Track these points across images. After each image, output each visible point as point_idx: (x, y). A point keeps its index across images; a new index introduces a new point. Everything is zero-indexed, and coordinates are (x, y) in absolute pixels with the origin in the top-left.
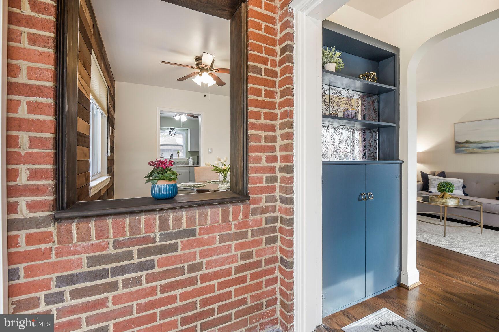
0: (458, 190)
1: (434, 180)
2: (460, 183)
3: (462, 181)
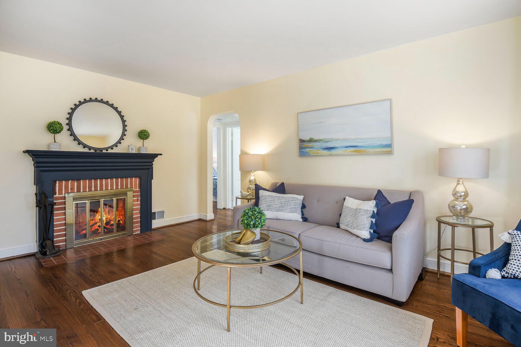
0: (294, 212)
1: (264, 198)
2: (298, 202)
3: (301, 197)
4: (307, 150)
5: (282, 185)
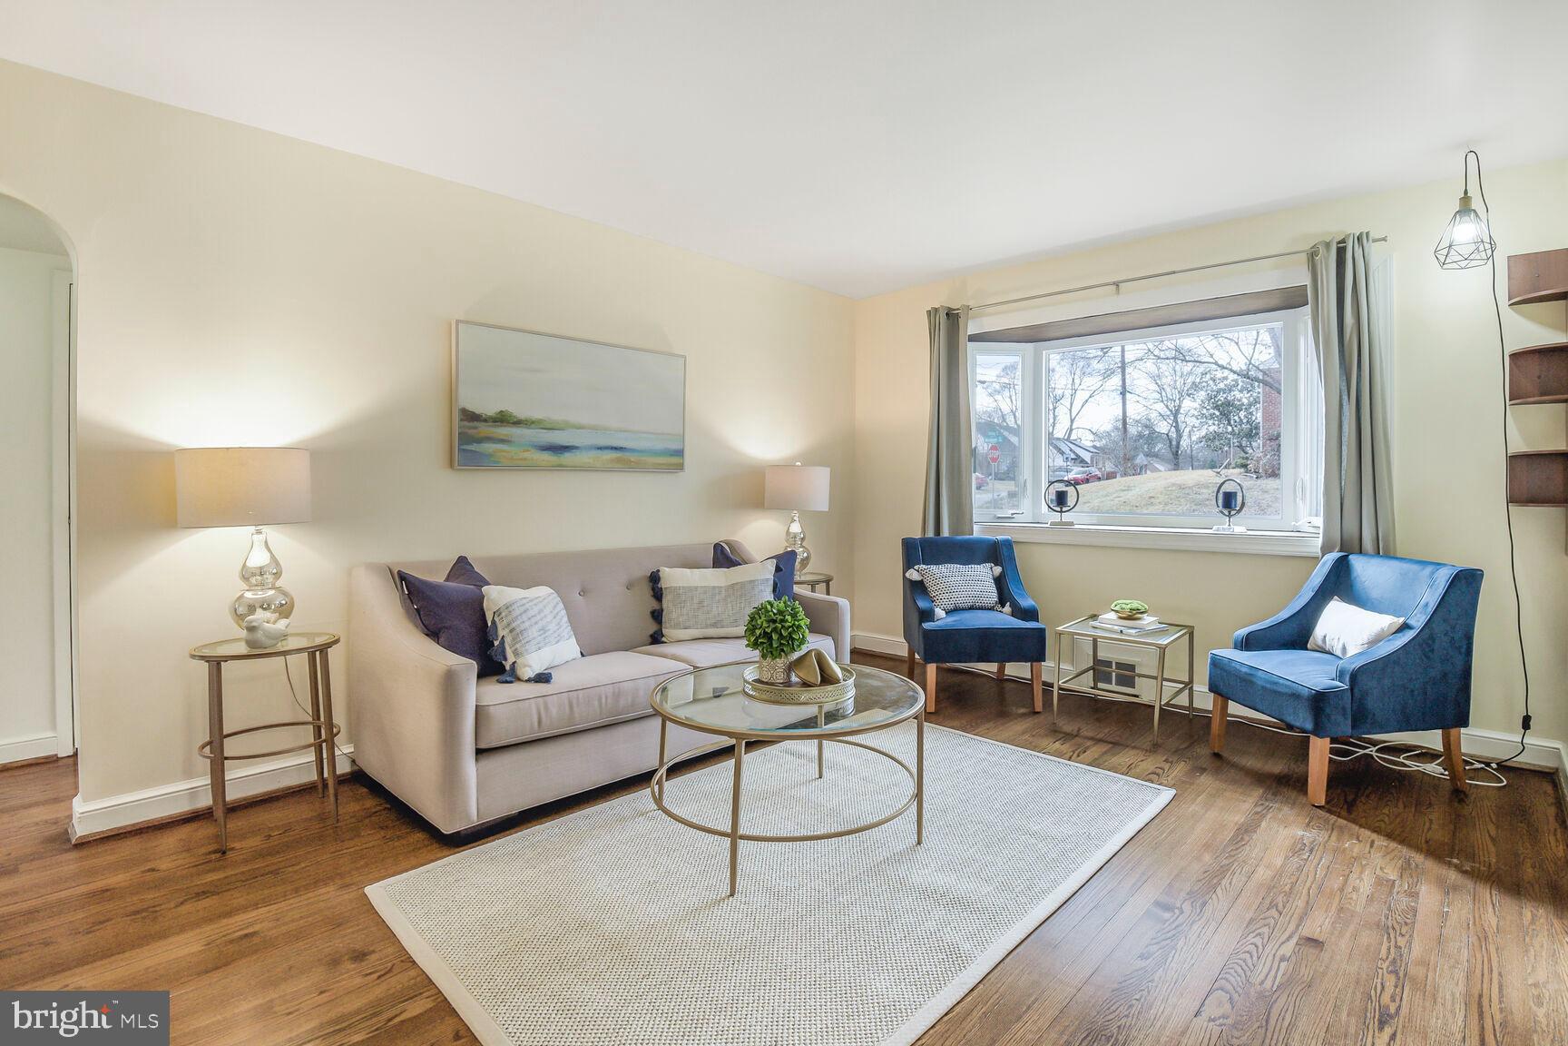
5: (462, 567)
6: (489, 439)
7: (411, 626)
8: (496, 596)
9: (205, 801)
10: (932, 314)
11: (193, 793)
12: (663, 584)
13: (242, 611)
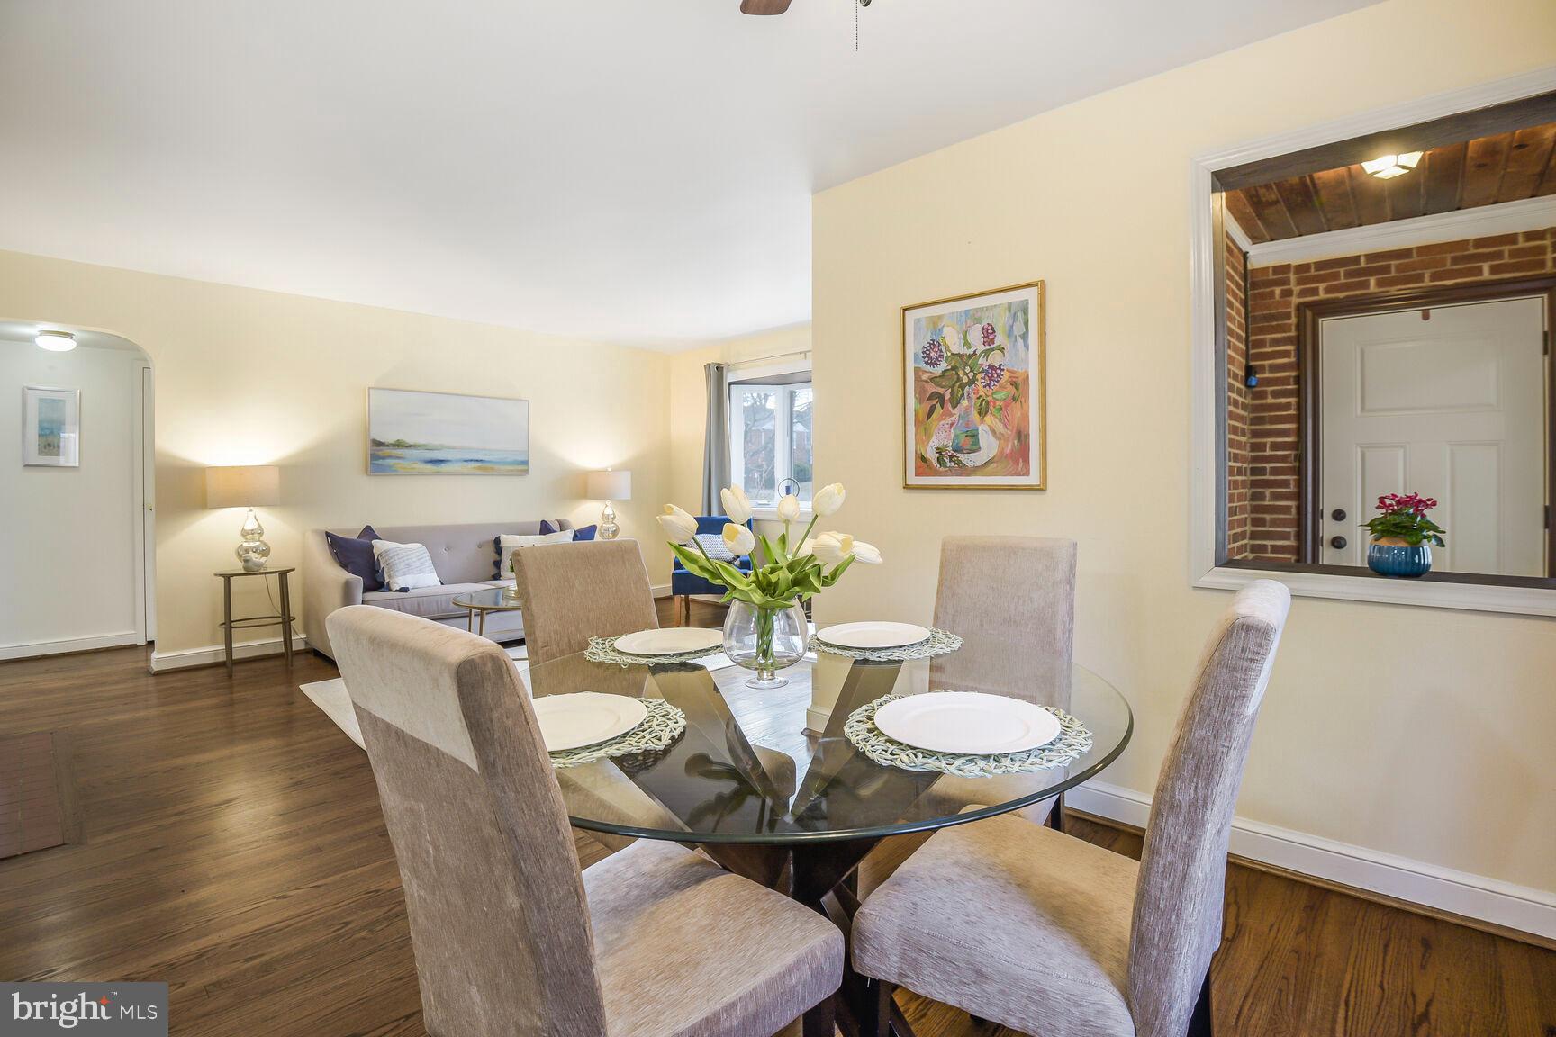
4: (390, 462)
5: (368, 532)
6: (390, 457)
7: (332, 561)
8: (379, 546)
9: (222, 658)
10: (708, 366)
11: (216, 653)
12: (502, 545)
13: (241, 553)
